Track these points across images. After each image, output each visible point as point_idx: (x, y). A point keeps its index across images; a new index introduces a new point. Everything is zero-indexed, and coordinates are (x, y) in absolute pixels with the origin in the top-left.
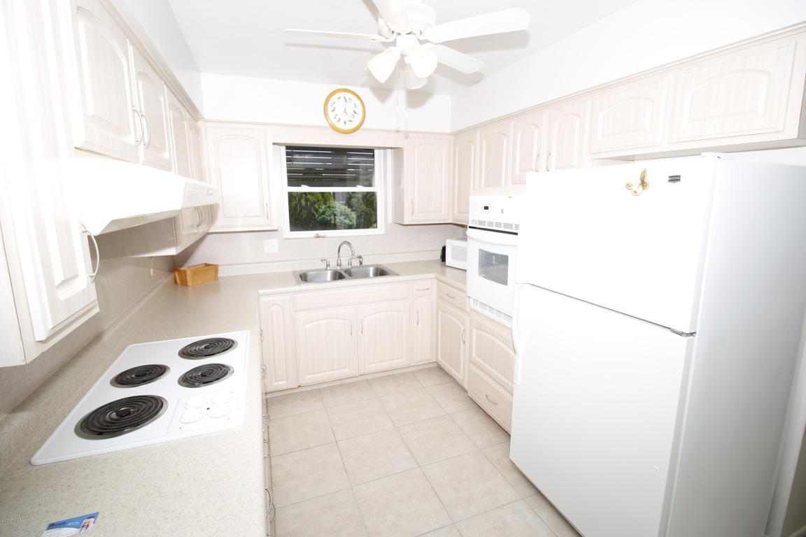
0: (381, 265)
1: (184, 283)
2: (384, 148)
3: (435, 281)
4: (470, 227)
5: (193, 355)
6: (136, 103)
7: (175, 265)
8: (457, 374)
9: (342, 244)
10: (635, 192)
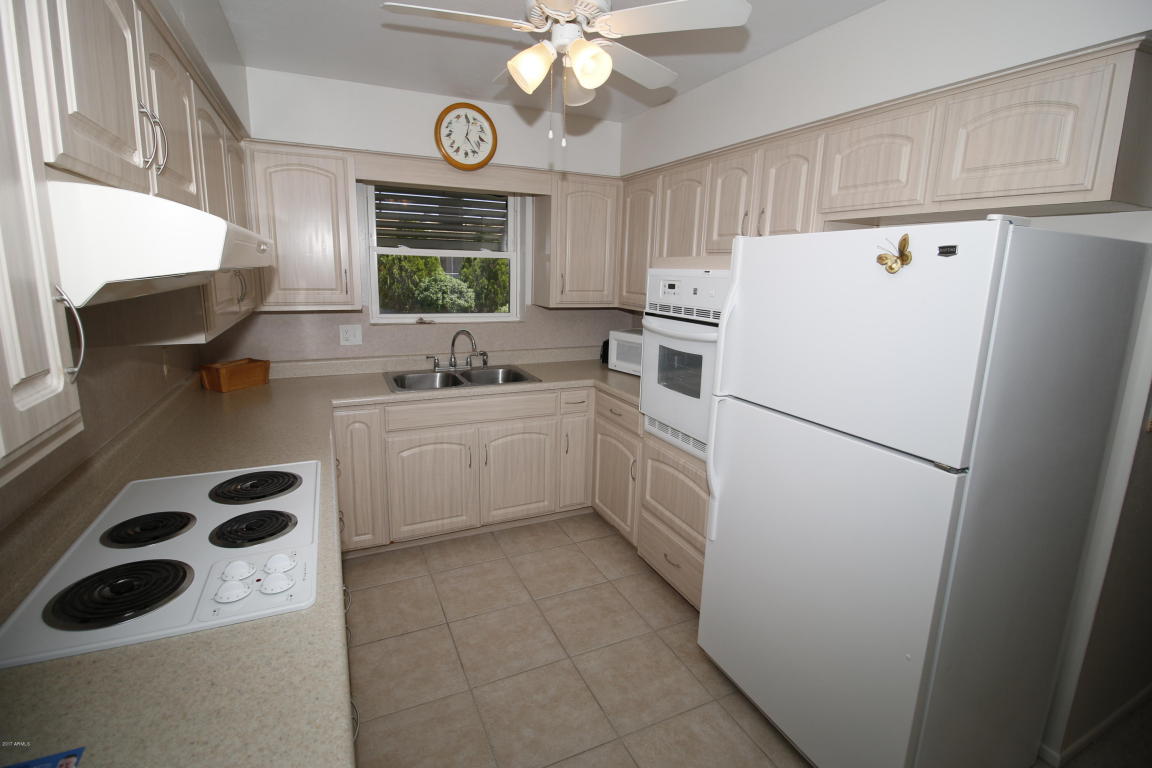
0: (514, 366)
1: (217, 388)
2: (522, 195)
3: (593, 390)
4: (647, 314)
5: (232, 498)
6: (146, 101)
7: (202, 361)
8: (623, 524)
9: (458, 334)
10: (891, 268)
